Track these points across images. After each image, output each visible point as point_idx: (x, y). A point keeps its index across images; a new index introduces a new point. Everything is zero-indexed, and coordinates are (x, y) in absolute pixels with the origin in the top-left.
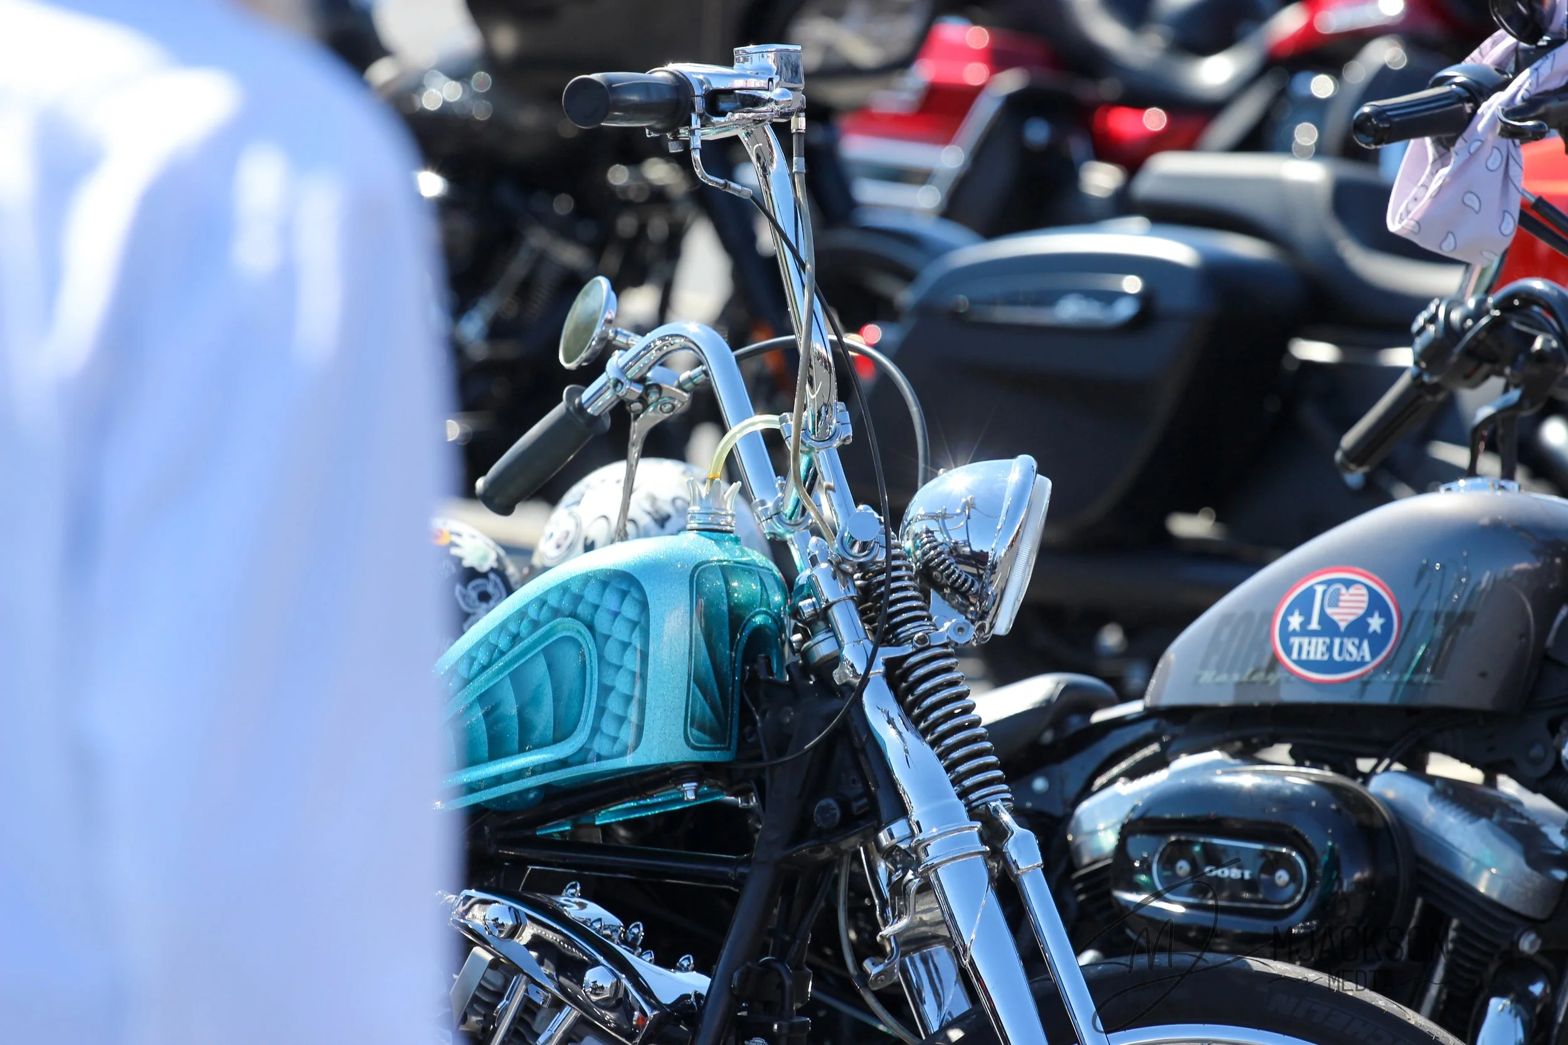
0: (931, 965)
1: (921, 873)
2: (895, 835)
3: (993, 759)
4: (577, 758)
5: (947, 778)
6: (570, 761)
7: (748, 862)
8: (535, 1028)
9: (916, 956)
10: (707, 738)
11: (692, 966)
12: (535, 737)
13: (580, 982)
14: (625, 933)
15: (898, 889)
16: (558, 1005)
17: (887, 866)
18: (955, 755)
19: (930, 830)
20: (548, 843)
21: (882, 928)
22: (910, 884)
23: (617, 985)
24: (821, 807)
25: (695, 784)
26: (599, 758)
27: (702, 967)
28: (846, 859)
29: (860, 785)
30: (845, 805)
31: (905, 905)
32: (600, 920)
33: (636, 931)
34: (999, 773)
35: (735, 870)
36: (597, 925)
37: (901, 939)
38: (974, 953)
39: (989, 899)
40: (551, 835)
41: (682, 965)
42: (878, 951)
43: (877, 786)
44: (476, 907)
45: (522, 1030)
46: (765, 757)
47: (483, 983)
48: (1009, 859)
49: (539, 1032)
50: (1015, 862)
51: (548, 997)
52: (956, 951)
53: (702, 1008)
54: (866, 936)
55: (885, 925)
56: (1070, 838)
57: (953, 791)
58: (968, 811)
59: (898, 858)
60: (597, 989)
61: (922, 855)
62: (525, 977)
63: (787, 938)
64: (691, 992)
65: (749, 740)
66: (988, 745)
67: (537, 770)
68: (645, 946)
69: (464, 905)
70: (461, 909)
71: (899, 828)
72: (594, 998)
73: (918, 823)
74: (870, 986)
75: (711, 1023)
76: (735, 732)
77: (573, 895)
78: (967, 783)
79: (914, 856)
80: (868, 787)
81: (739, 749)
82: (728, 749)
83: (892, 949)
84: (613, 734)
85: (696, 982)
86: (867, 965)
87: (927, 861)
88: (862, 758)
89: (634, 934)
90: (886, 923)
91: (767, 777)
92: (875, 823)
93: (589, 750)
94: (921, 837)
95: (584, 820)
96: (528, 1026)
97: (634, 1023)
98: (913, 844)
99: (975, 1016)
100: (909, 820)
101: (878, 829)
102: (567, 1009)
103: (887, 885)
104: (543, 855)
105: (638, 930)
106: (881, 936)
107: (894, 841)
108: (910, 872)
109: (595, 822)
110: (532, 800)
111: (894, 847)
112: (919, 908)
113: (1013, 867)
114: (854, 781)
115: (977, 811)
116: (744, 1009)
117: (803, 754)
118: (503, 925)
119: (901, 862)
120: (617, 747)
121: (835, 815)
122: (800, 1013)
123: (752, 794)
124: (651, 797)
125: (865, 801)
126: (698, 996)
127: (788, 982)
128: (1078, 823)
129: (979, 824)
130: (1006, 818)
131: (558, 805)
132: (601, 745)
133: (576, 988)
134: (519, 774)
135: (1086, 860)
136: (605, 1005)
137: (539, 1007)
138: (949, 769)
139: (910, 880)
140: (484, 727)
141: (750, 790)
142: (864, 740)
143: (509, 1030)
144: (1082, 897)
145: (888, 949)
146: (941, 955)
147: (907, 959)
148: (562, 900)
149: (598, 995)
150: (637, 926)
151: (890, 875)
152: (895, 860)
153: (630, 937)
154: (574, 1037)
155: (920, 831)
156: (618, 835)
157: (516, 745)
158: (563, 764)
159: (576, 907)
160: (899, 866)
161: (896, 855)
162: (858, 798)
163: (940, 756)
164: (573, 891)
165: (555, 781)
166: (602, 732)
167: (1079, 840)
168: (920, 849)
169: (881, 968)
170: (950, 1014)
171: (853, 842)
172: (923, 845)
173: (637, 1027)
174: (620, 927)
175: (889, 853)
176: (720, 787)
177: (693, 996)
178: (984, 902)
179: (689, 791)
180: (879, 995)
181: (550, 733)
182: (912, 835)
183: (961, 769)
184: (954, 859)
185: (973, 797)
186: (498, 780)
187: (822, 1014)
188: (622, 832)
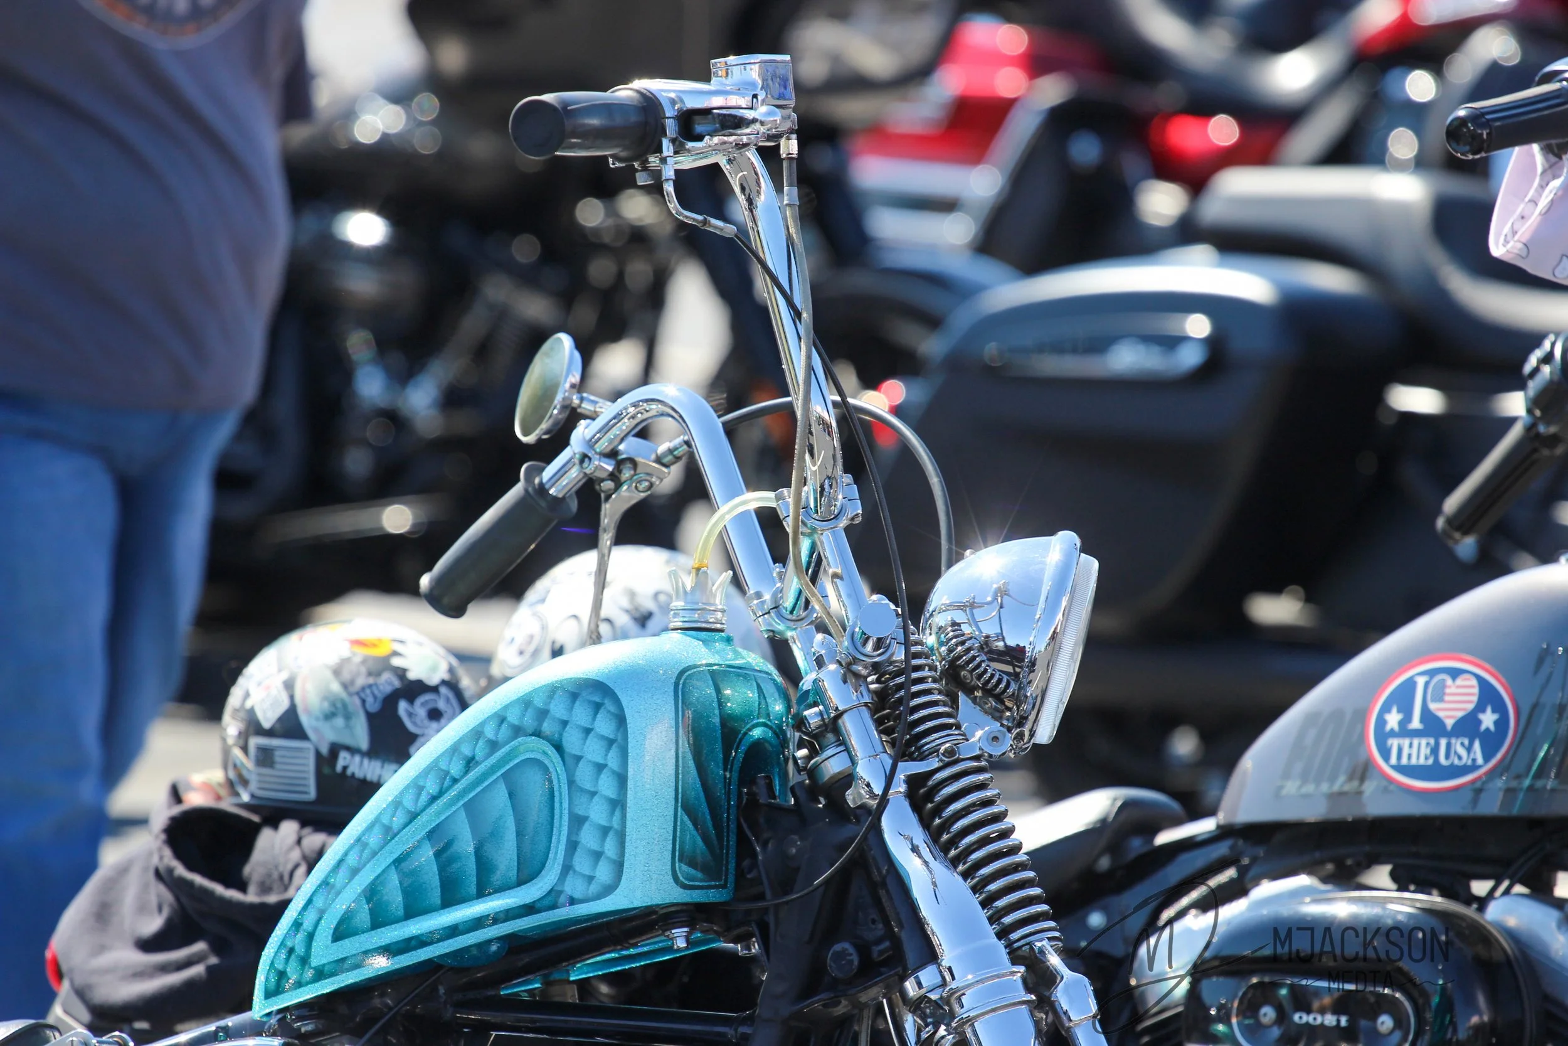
1: (956, 1028)
2: (924, 984)
3: (1036, 891)
4: (546, 902)
5: (982, 915)
6: (538, 906)
7: (750, 1020)
10: (699, 875)
12: (497, 878)
17: (915, 1021)
18: (993, 887)
19: (964, 977)
20: (513, 1004)
22: (943, 1041)
24: (836, 954)
25: (686, 929)
26: (572, 901)
28: (868, 1014)
29: (881, 926)
30: (863, 949)
34: (1045, 907)
35: (736, 1030)
40: (517, 994)
43: (901, 926)
46: (768, 894)
48: (1059, 1009)
50: (1066, 1013)
57: (990, 930)
58: (1009, 953)
59: (928, 1011)
61: (957, 1008)
65: (749, 876)
66: (1031, 874)
67: (497, 918)
71: (928, 976)
73: (950, 969)
76: (732, 865)
78: (1008, 920)
79: (946, 1008)
80: (891, 928)
81: (738, 886)
82: (724, 887)
84: (587, 873)
87: (963, 1013)
88: (882, 893)
91: (771, 919)
92: (900, 970)
93: (561, 892)
94: (954, 985)
95: (557, 976)
98: (944, 995)
100: (939, 965)
101: (903, 978)
103: (916, 1044)
104: (509, 1018)
107: (923, 991)
108: (943, 1027)
109: (569, 976)
110: (495, 952)
111: (923, 998)
113: (1064, 1018)
114: (874, 922)
115: (1020, 953)
117: (813, 891)
119: (932, 1015)
120: (594, 888)
121: (851, 962)
123: (754, 939)
124: (635, 946)
125: (887, 944)
129: (1022, 969)
130: (1054, 960)
131: (526, 959)
132: (574, 887)
134: (478, 923)
138: (984, 904)
139: (943, 1037)
140: (435, 869)
141: (752, 935)
142: (884, 871)
151: (919, 1031)
152: (924, 1013)
155: (953, 978)
156: (598, 991)
157: (473, 889)
158: (529, 909)
160: (929, 1020)
161: (926, 1007)
162: (879, 941)
163: (975, 889)
165: (520, 931)
166: (575, 871)
168: (953, 1000)
171: (873, 993)
172: (957, 995)
175: (917, 1006)
176: (716, 932)
179: (679, 938)
181: (513, 874)
182: (944, 983)
183: (1000, 903)
184: (994, 1010)
185: (1014, 936)
186: (453, 931)
188: (604, 989)
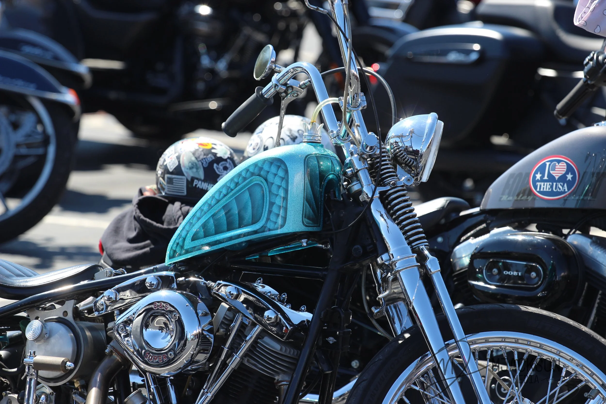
0: (398, 309)
1: (394, 274)
2: (384, 259)
3: (421, 230)
4: (261, 230)
5: (403, 237)
6: (258, 231)
7: (327, 270)
8: (246, 333)
9: (392, 306)
10: (311, 222)
11: (306, 310)
12: (245, 222)
13: (262, 316)
14: (280, 297)
15: (385, 280)
16: (254, 325)
17: (380, 271)
19: (397, 257)
20: (250, 262)
21: (379, 295)
22: (389, 278)
23: (277, 317)
24: (355, 249)
25: (306, 240)
26: (270, 230)
27: (309, 310)
28: (365, 269)
29: (370, 240)
30: (364, 248)
31: (387, 286)
32: (270, 292)
33: (284, 296)
34: (424, 235)
35: (322, 273)
36: (269, 294)
37: (386, 299)
38: (414, 304)
39: (420, 283)
40: (251, 260)
41: (302, 309)
42: (377, 304)
43: (377, 240)
44: (223, 287)
45: (240, 334)
46: (333, 229)
47: (225, 316)
48: (427, 268)
49: (247, 335)
50: (430, 269)
51: (250, 322)
52: (407, 303)
53: (309, 326)
54: (373, 298)
55: (380, 294)
56: (451, 260)
57: (406, 242)
58: (412, 250)
60: (269, 319)
61: (394, 267)
62: (241, 314)
63: (342, 299)
64: (305, 320)
65: (327, 223)
66: (419, 224)
67: (245, 235)
68: (288, 302)
69: (218, 287)
70: (217, 288)
71: (385, 257)
72: (268, 322)
73: (392, 254)
74: (374, 317)
75: (313, 332)
76: (322, 219)
77: (260, 283)
78: (411, 239)
79: (391, 267)
80: (373, 241)
81: (323, 226)
82: (319, 226)
83: (382, 303)
84: (275, 221)
85: (307, 316)
86: (373, 309)
87: (396, 269)
88: (371, 229)
89: (283, 297)
90: (380, 293)
91: (334, 237)
92: (376, 254)
93: (266, 227)
94: (393, 260)
95: (264, 254)
96: (243, 333)
97: (283, 331)
98: (390, 263)
99: (414, 329)
100: (389, 253)
101: (377, 257)
102: (258, 326)
103: (381, 278)
104: (248, 267)
105: (285, 296)
106: (378, 298)
107: (383, 261)
108: (389, 273)
109: (268, 254)
110: (244, 246)
111: (383, 264)
112: (393, 287)
113: (429, 271)
114: (368, 239)
115: (415, 250)
116: (325, 326)
117: (348, 228)
118: (233, 294)
119: (386, 269)
120: (277, 226)
121: (360, 251)
122: (347, 327)
123: (329, 244)
124: (290, 245)
125: (372, 246)
126: (308, 321)
127: (343, 316)
128: (455, 254)
129: (416, 255)
130: (426, 252)
131: (254, 248)
132: (270, 225)
133: (261, 318)
134: (239, 236)
135: (458, 268)
136: (272, 324)
137: (247, 325)
138: (404, 234)
139: (389, 276)
140: (225, 218)
141: (328, 242)
142: (371, 222)
143: (235, 334)
144: (456, 283)
145: (381, 303)
146: (401, 305)
147: (388, 307)
148: (255, 285)
149: (269, 321)
150: (284, 295)
151: (382, 274)
152: (384, 269)
153: (282, 298)
154: (260, 337)
155: (393, 257)
156: (277, 260)
157: (237, 225)
158: (255, 232)
159: (261, 287)
160: (385, 271)
161: (384, 267)
162: (369, 245)
163: (401, 229)
164: (260, 281)
165: (252, 239)
166: (271, 220)
167: (455, 261)
168: (393, 265)
169: (378, 310)
170: (405, 328)
171: (367, 262)
172: (394, 263)
173: (284, 333)
174: (278, 295)
175: (381, 266)
176: (316, 241)
177: (306, 321)
178: (418, 284)
179: (304, 243)
180: (377, 321)
181: (250, 221)
182: (390, 259)
183: (409, 233)
184: (406, 268)
185: (413, 244)
186: (231, 239)
187: (356, 328)
188: (279, 259)
